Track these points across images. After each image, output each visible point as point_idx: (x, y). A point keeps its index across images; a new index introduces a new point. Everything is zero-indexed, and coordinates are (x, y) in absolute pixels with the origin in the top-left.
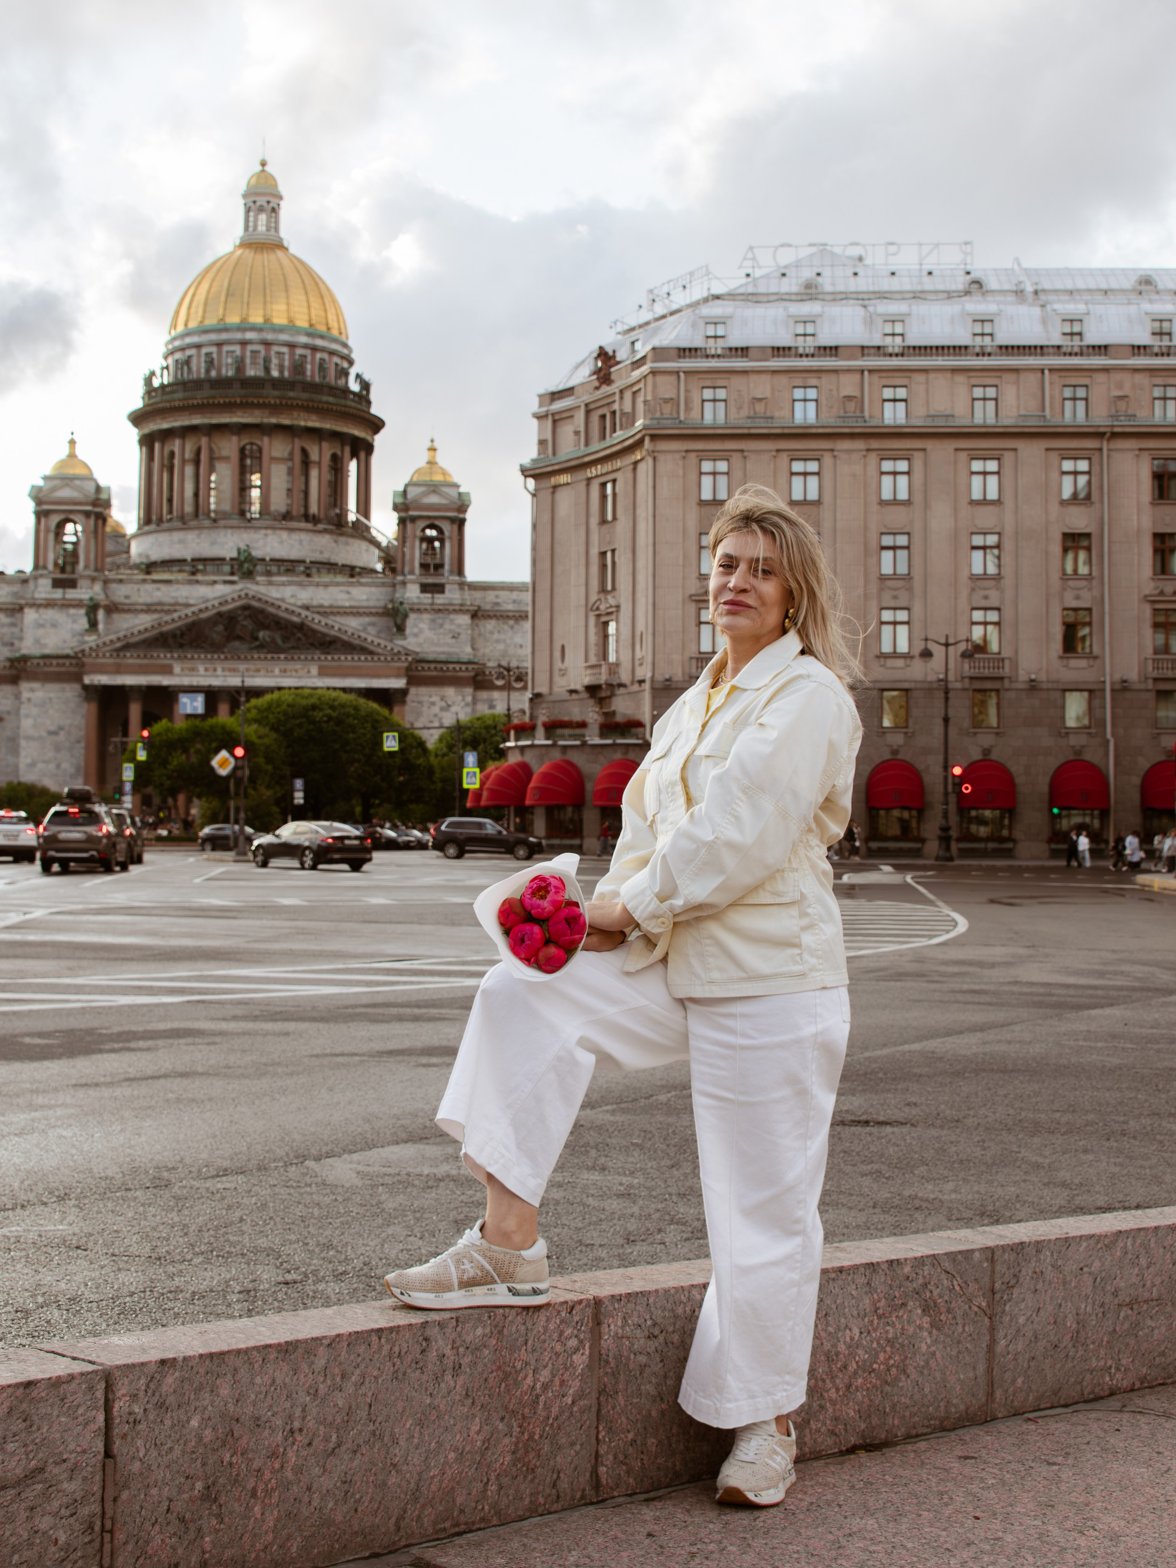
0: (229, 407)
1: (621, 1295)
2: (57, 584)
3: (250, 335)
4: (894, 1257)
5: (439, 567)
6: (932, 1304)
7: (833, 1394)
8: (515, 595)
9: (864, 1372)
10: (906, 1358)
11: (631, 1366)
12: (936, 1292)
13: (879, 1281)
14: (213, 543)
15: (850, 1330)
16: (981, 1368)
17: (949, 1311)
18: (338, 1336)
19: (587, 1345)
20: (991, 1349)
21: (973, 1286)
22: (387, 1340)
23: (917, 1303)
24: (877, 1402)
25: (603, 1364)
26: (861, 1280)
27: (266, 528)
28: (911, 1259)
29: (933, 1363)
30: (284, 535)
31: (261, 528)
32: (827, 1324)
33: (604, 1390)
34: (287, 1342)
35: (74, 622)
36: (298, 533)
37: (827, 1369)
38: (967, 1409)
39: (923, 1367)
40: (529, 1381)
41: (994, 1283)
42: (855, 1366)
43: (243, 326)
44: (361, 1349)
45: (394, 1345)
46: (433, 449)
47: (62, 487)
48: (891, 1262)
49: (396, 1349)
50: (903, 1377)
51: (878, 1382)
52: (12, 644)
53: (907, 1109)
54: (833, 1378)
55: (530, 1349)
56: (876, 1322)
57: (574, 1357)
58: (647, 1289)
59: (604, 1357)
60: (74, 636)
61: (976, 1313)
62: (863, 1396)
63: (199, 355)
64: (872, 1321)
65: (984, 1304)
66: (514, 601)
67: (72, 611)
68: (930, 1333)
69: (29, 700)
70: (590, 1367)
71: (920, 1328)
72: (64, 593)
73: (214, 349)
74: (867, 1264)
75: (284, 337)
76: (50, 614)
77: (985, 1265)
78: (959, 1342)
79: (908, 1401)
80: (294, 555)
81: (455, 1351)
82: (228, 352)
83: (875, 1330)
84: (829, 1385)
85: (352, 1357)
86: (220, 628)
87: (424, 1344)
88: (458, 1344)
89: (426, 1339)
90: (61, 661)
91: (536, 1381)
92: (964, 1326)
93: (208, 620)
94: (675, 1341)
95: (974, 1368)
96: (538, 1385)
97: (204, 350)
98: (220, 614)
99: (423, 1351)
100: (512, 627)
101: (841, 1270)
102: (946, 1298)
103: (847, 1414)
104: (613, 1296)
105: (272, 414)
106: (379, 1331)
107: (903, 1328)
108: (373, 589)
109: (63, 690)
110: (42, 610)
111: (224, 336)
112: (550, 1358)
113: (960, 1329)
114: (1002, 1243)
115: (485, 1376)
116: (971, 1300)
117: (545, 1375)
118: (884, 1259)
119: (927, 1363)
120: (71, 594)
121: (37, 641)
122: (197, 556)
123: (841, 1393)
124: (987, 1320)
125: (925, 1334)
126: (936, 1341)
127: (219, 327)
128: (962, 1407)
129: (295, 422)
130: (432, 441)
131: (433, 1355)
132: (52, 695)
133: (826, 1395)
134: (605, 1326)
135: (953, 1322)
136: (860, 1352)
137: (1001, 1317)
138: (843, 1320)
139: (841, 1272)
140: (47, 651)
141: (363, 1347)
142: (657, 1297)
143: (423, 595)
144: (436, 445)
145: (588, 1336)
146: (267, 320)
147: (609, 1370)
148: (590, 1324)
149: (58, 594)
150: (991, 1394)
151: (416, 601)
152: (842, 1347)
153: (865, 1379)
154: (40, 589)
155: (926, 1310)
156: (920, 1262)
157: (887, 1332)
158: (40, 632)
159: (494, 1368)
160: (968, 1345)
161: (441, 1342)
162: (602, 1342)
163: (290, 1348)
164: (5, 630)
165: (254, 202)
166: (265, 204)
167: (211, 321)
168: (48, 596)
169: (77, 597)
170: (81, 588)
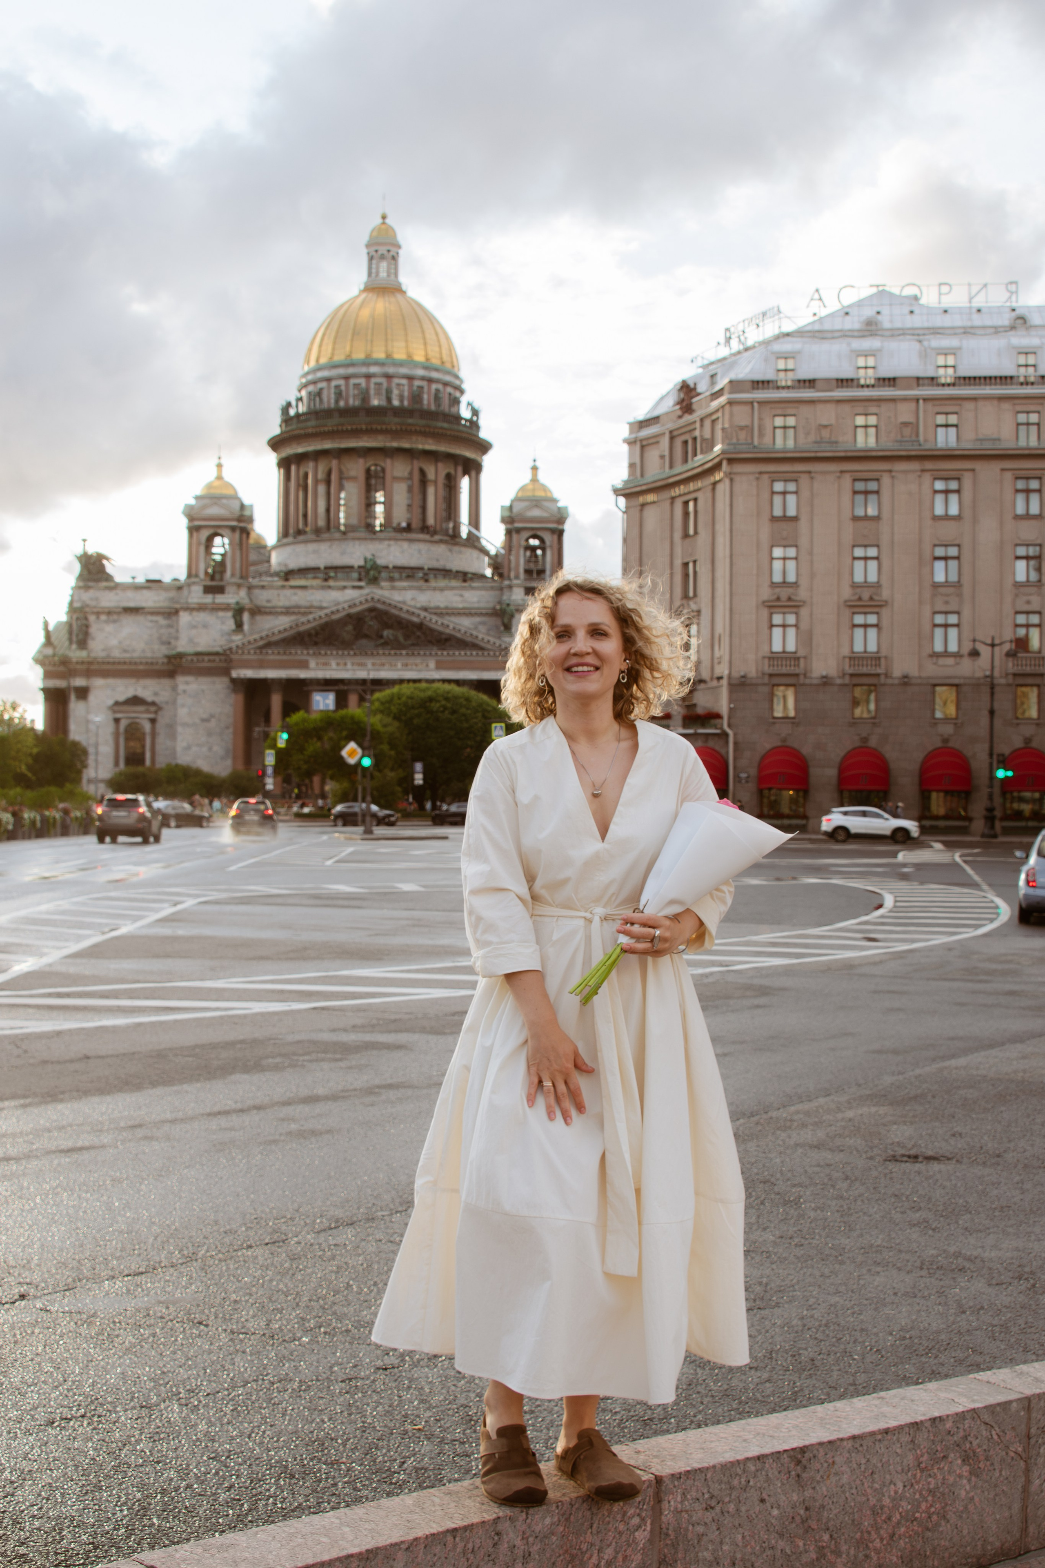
0: (356, 433)
1: (680, 1473)
2: (208, 590)
3: (373, 369)
4: (937, 1414)
5: (541, 572)
6: (971, 1454)
7: (877, 1544)
9: (907, 1521)
10: (946, 1504)
11: (690, 1536)
12: (975, 1443)
13: (922, 1438)
14: (343, 553)
15: (895, 1484)
16: (1016, 1506)
17: (987, 1459)
18: (416, 1539)
19: (649, 1522)
20: (1025, 1490)
21: (1010, 1434)
22: (462, 1539)
23: (958, 1454)
24: (918, 1547)
25: (663, 1536)
26: (905, 1438)
27: (390, 539)
28: (952, 1415)
29: (971, 1508)
30: (405, 545)
31: (385, 539)
32: (873, 1481)
33: (664, 1560)
34: (367, 1551)
35: (223, 623)
36: (417, 543)
37: (872, 1522)
38: (1002, 1545)
39: (962, 1512)
40: (594, 1560)
41: (1030, 1428)
42: (898, 1516)
44: (437, 1549)
45: (468, 1542)
46: (535, 469)
47: (211, 505)
48: (933, 1420)
49: (470, 1546)
50: (943, 1522)
51: (920, 1529)
52: (169, 643)
53: (952, 1141)
54: (877, 1530)
55: (594, 1531)
56: (919, 1475)
57: (637, 1534)
58: (706, 1465)
59: (664, 1530)
60: (222, 636)
61: (1012, 1458)
62: (906, 1543)
63: (329, 387)
64: (915, 1475)
65: (1020, 1449)
67: (221, 614)
68: (969, 1480)
69: (185, 691)
70: (651, 1541)
71: (960, 1476)
72: (214, 598)
73: (342, 382)
74: (912, 1424)
75: (404, 371)
76: (202, 617)
77: (1022, 1413)
78: (996, 1486)
79: (947, 1543)
80: (414, 562)
81: (525, 1541)
82: (354, 384)
83: (918, 1482)
84: (874, 1535)
85: (429, 1557)
86: (350, 628)
87: (496, 1538)
88: (528, 1534)
89: (498, 1534)
90: (212, 658)
91: (600, 1559)
92: (1001, 1471)
93: (338, 621)
94: (731, 1510)
95: (1010, 1508)
96: (603, 1563)
97: (334, 383)
98: (349, 616)
99: (495, 1545)
101: (887, 1431)
102: (985, 1447)
103: (891, 1560)
104: (673, 1475)
105: (394, 439)
106: (454, 1531)
107: (944, 1479)
108: (483, 593)
109: (214, 683)
110: (195, 613)
111: (351, 370)
112: (614, 1537)
113: (997, 1474)
114: (1038, 1391)
115: (553, 1560)
116: (1008, 1447)
117: (609, 1553)
118: (927, 1417)
119: (966, 1507)
120: (220, 599)
121: (191, 641)
122: (329, 565)
123: (885, 1542)
124: (1022, 1464)
125: (965, 1481)
126: (975, 1487)
127: (346, 362)
128: (998, 1544)
129: (414, 446)
130: (535, 461)
131: (504, 1547)
132: (204, 687)
133: (870, 1545)
134: (666, 1502)
135: (991, 1468)
136: (904, 1503)
137: (1036, 1459)
138: (888, 1476)
139: (887, 1433)
140: (199, 649)
141: (439, 1547)
142: (715, 1472)
144: (538, 464)
145: (650, 1513)
146: (388, 356)
147: (669, 1542)
148: (652, 1503)
149: (209, 599)
150: (1025, 1530)
152: (886, 1501)
153: (908, 1528)
154: (193, 595)
155: (965, 1460)
156: (960, 1417)
157: (929, 1483)
158: (194, 632)
159: (561, 1552)
160: (1004, 1488)
161: (511, 1535)
162: (663, 1517)
163: (371, 1555)
164: (163, 631)
165: (376, 251)
166: (385, 253)
167: (339, 357)
168: (200, 601)
169: (225, 601)
170: (228, 594)
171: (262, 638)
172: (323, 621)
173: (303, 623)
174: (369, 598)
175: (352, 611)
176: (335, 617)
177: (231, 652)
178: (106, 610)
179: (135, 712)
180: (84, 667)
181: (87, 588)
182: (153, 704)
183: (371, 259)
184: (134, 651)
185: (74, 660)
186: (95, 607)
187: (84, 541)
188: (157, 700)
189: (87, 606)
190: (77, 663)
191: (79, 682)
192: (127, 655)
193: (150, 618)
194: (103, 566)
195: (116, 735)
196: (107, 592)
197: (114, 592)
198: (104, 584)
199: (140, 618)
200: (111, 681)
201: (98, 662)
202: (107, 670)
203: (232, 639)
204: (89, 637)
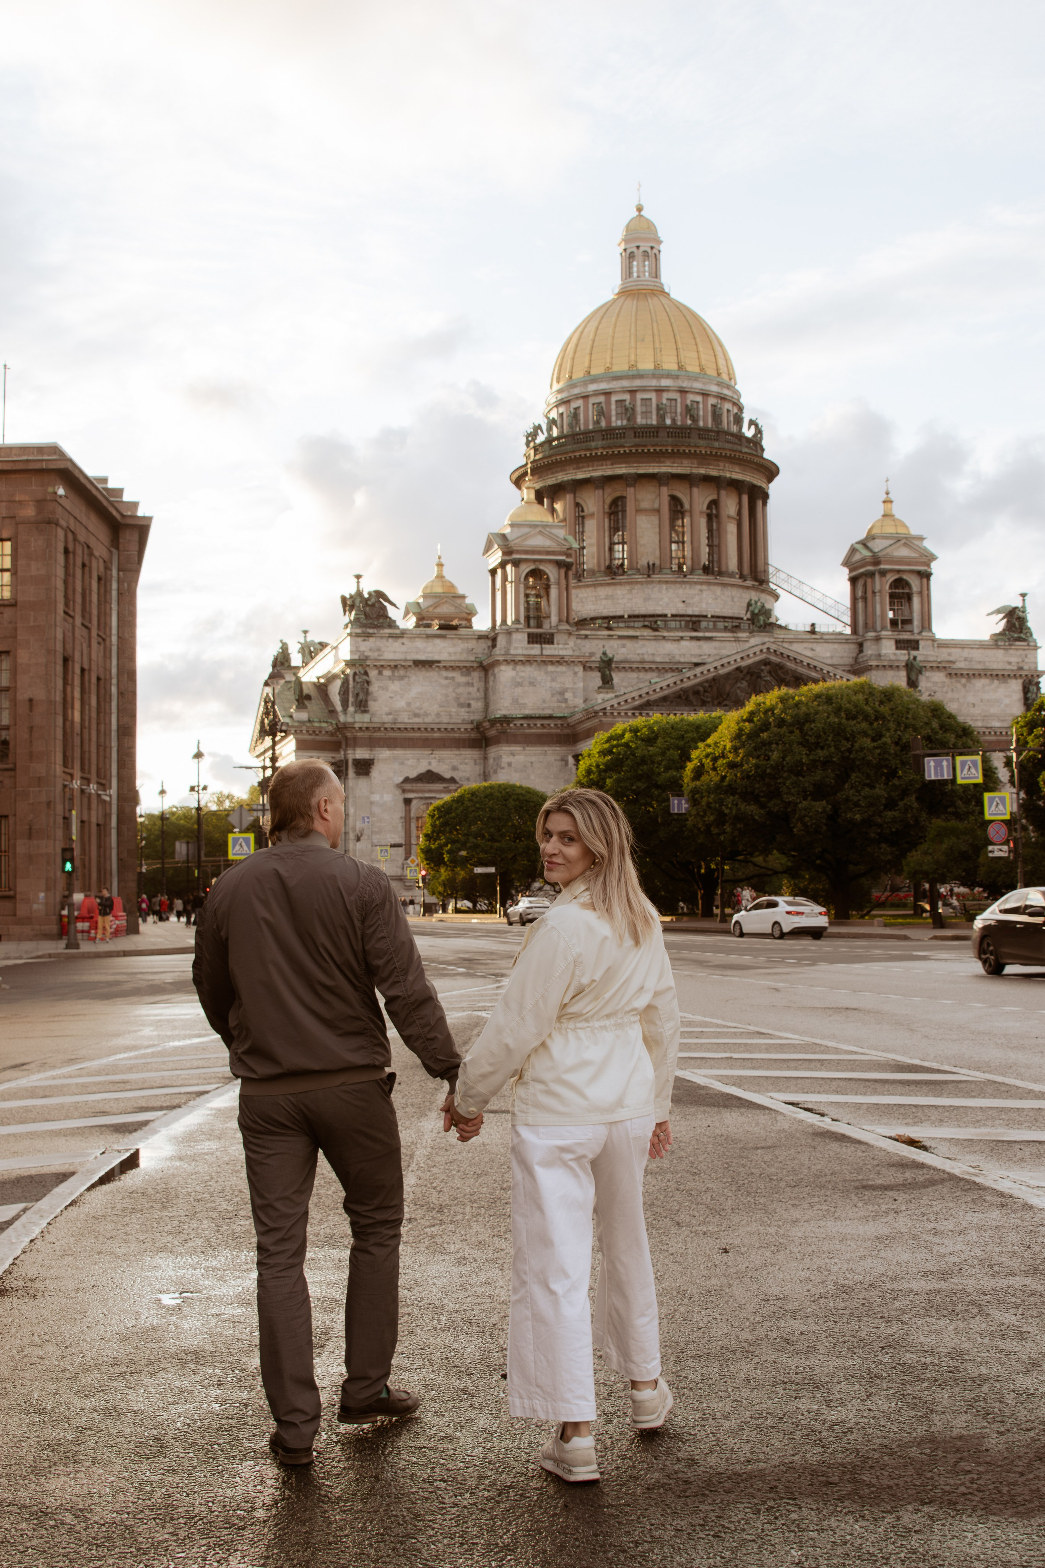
0: (659, 456)
2: (533, 639)
3: (665, 383)
5: (909, 621)
8: (966, 653)
14: (647, 599)
27: (702, 583)
30: (718, 590)
31: (696, 583)
36: (729, 588)
43: (657, 372)
46: (888, 502)
47: (534, 535)
52: (469, 705)
60: (553, 695)
63: (608, 402)
66: (966, 659)
67: (551, 668)
69: (510, 764)
72: (542, 649)
73: (627, 397)
75: (698, 385)
76: (528, 671)
82: (642, 399)
86: (744, 684)
90: (545, 722)
93: (728, 675)
98: (741, 670)
100: (964, 686)
105: (700, 465)
108: (836, 646)
109: (545, 754)
110: (519, 668)
111: (637, 383)
120: (550, 650)
121: (515, 701)
122: (631, 613)
127: (631, 373)
129: (722, 474)
130: (887, 494)
132: (533, 759)
140: (527, 712)
143: (898, 652)
144: (892, 497)
146: (681, 368)
149: (535, 650)
151: (893, 657)
154: (515, 644)
158: (519, 690)
164: (460, 690)
165: (638, 247)
166: (649, 250)
167: (621, 366)
168: (525, 652)
169: (556, 653)
170: (558, 644)
171: (640, 696)
172: (711, 675)
173: (689, 678)
174: (764, 648)
175: (744, 664)
176: (722, 671)
177: (605, 714)
178: (392, 664)
179: (430, 791)
180: (367, 734)
181: (367, 636)
182: (452, 780)
183: (631, 256)
184: (426, 715)
185: (357, 726)
186: (376, 660)
187: (358, 577)
188: (456, 775)
189: (367, 658)
190: (360, 728)
191: (361, 753)
192: (417, 720)
193: (444, 673)
194: (384, 608)
195: (407, 820)
196: (390, 640)
197: (401, 640)
198: (388, 631)
199: (433, 674)
200: (399, 752)
201: (386, 729)
202: (395, 739)
203: (600, 697)
204: (369, 698)
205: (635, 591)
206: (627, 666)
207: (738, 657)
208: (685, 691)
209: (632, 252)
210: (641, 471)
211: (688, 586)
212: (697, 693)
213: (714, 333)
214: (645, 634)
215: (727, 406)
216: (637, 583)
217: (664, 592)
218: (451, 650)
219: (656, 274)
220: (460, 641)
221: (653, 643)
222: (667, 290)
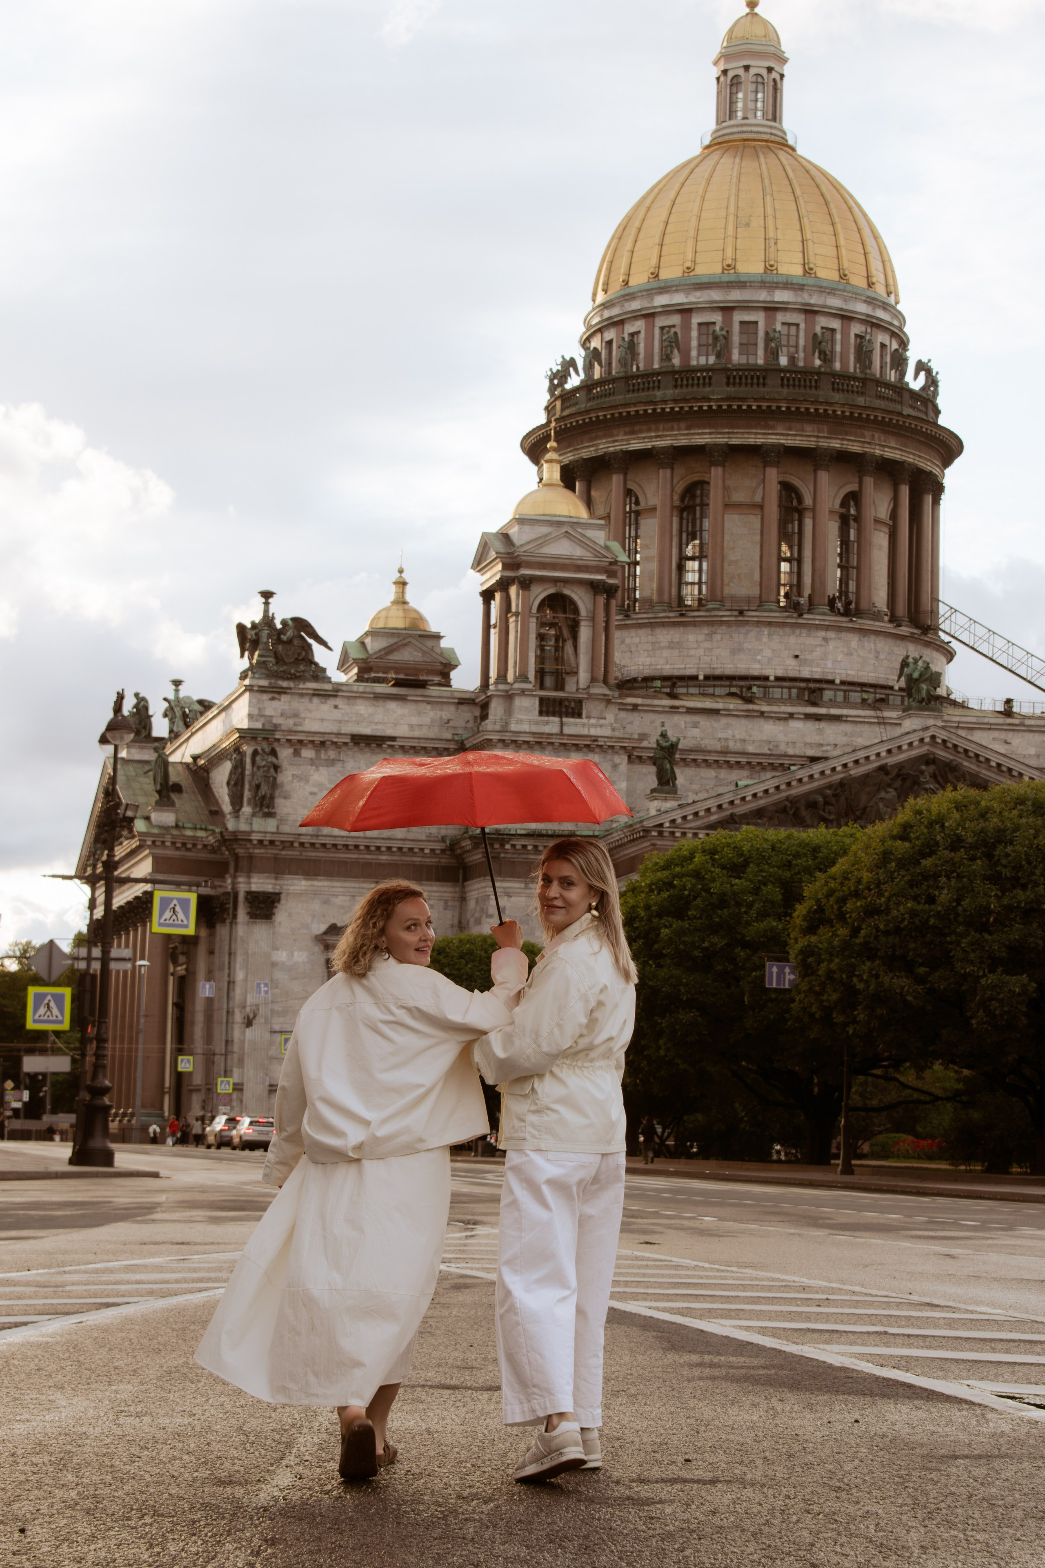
0: (766, 416)
2: (548, 707)
3: (781, 296)
14: (735, 651)
27: (827, 628)
30: (854, 640)
31: (818, 627)
36: (873, 637)
43: (768, 279)
47: (556, 539)
72: (562, 724)
75: (835, 302)
80: (868, 676)
82: (741, 323)
93: (864, 778)
105: (833, 433)
111: (736, 295)
120: (573, 727)
127: (725, 278)
129: (868, 449)
146: (808, 271)
149: (551, 725)
154: (518, 715)
165: (747, 68)
166: (764, 72)
168: (535, 729)
169: (585, 732)
170: (589, 717)
171: (720, 807)
172: (838, 777)
173: (800, 780)
175: (891, 760)
176: (855, 772)
177: (661, 833)
178: (317, 739)
180: (270, 852)
181: (276, 692)
183: (735, 82)
185: (255, 837)
186: (291, 732)
187: (267, 595)
189: (276, 728)
190: (261, 842)
191: (260, 883)
194: (307, 647)
196: (316, 700)
197: (332, 702)
198: (312, 685)
200: (322, 884)
201: (302, 844)
202: (316, 861)
203: (653, 807)
204: (277, 793)
205: (717, 637)
206: (700, 757)
207: (883, 750)
208: (793, 801)
209: (737, 76)
210: (734, 441)
211: (804, 632)
212: (812, 805)
213: (865, 215)
214: (731, 707)
215: (881, 337)
216: (722, 623)
217: (765, 639)
218: (415, 720)
219: (775, 113)
220: (429, 707)
221: (743, 721)
222: (791, 142)
